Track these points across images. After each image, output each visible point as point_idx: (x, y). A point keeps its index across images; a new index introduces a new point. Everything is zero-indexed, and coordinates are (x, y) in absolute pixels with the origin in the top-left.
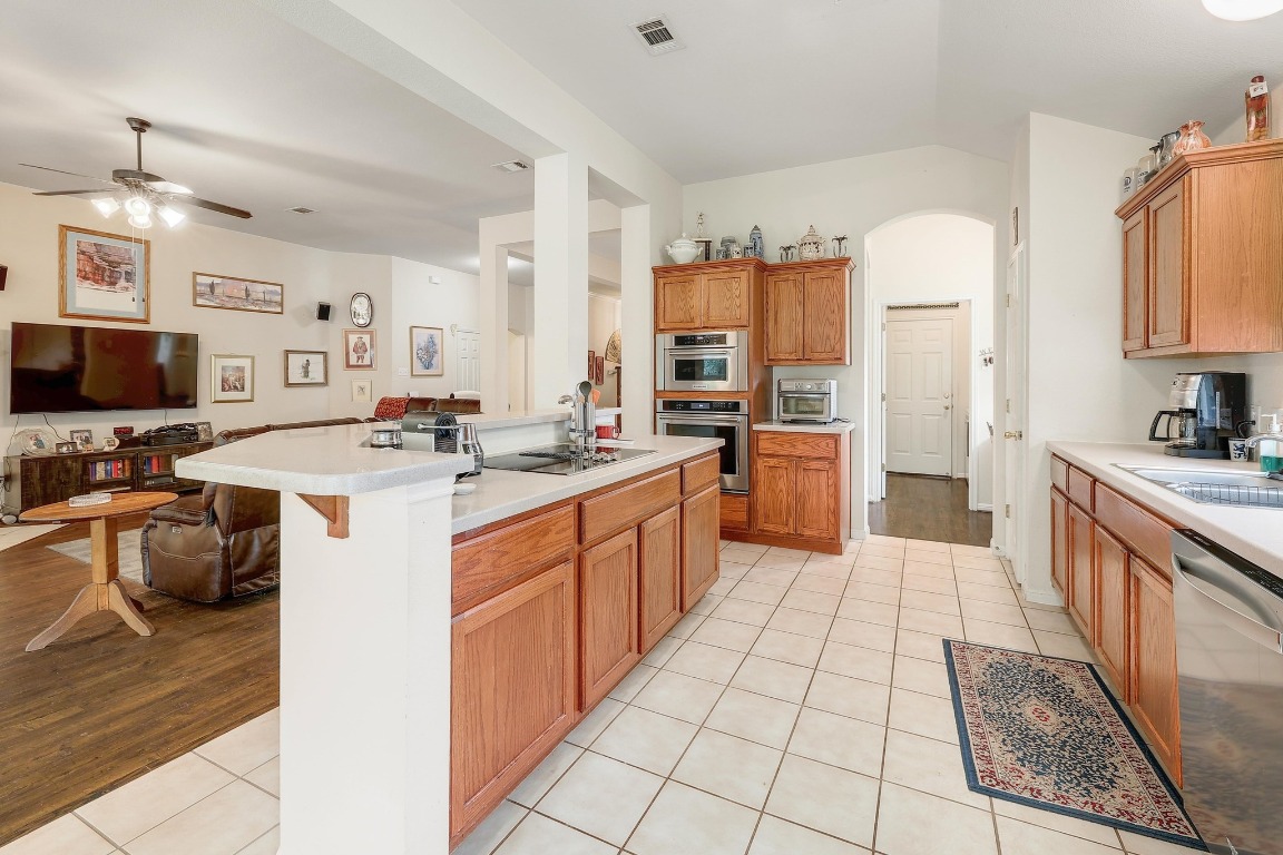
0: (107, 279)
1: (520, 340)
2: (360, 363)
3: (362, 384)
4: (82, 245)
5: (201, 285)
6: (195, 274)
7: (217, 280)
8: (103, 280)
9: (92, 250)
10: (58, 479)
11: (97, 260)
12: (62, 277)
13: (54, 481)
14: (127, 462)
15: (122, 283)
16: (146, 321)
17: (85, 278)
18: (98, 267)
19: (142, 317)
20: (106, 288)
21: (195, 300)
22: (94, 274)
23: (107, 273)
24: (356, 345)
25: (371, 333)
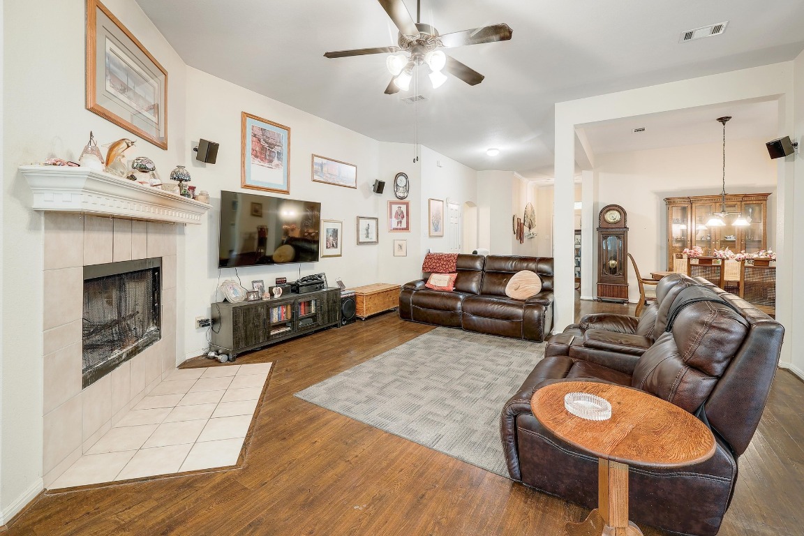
0: (267, 158)
1: (474, 210)
2: (399, 227)
3: (400, 243)
4: (255, 129)
5: (317, 164)
6: (313, 156)
7: (325, 161)
8: (266, 159)
9: (259, 133)
10: (253, 323)
11: (263, 142)
12: (243, 155)
13: (251, 325)
14: (289, 307)
15: (276, 161)
16: (287, 192)
17: (256, 156)
18: (263, 148)
19: (285, 189)
20: (267, 165)
21: (313, 176)
22: (261, 153)
23: (268, 153)
24: (397, 213)
25: (407, 204)
